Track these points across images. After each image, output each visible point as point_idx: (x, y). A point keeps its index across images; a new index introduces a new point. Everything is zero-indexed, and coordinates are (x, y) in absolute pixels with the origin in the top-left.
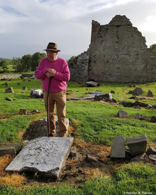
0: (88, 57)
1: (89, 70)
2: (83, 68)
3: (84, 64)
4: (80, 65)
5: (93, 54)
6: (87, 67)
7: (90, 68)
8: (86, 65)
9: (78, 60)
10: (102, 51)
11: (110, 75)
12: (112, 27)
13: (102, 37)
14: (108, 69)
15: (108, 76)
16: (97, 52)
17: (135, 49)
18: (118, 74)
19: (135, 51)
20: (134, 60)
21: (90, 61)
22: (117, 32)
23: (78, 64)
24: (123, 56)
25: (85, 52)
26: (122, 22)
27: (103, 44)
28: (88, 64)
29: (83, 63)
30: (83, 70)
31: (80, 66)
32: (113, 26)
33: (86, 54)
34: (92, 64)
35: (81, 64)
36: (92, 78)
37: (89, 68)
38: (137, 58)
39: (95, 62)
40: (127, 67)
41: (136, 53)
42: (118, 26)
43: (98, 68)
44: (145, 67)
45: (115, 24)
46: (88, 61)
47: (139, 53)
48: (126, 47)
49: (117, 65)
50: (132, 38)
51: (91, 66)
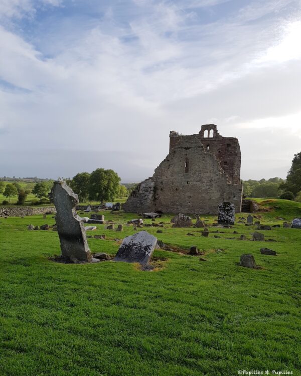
0: (152, 184)
2: (146, 197)
5: (160, 181)
6: (151, 195)
8: (150, 193)
9: (141, 188)
12: (180, 149)
14: (177, 198)
16: (164, 178)
20: (207, 187)
22: (186, 155)
23: (141, 192)
25: (150, 178)
26: (192, 143)
29: (147, 191)
32: (182, 148)
33: (151, 180)
34: (159, 192)
35: (144, 192)
36: (159, 209)
37: (154, 196)
39: (162, 190)
40: (200, 196)
42: (187, 149)
45: (183, 146)
47: (213, 179)
48: (197, 173)
49: (188, 194)
51: (158, 195)
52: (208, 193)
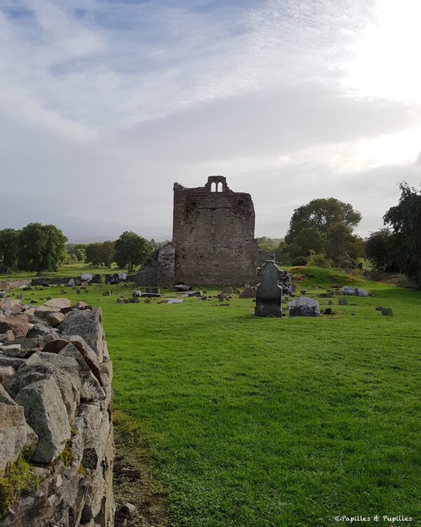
0: (173, 251)
1: (176, 268)
2: (167, 266)
3: (169, 261)
4: (163, 262)
5: (181, 247)
6: (173, 265)
7: (178, 266)
8: (171, 262)
9: (160, 255)
10: (193, 242)
13: (191, 223)
14: (202, 267)
15: (204, 277)
16: (186, 244)
18: (217, 274)
19: (238, 243)
20: (237, 254)
21: (176, 256)
22: (212, 216)
23: (159, 260)
24: (222, 249)
25: (168, 243)
26: (219, 203)
27: (194, 232)
28: (174, 260)
29: (168, 259)
30: (167, 269)
31: (164, 264)
33: (170, 246)
34: (180, 260)
35: (164, 260)
36: (181, 281)
38: (241, 252)
39: (183, 257)
41: (239, 245)
42: (213, 209)
44: (252, 263)
45: (208, 207)
46: (173, 256)
48: (225, 238)
49: (215, 262)
50: (232, 225)
51: (178, 263)
52: (237, 260)
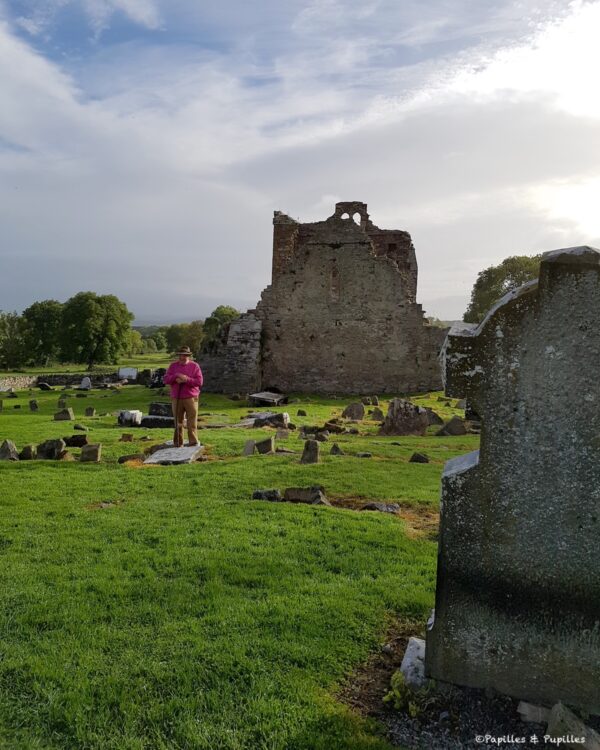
0: (257, 326)
1: (263, 360)
2: (244, 355)
3: (249, 344)
6: (255, 352)
8: (252, 346)
10: (297, 310)
11: (322, 373)
12: (320, 247)
13: (294, 272)
15: (316, 378)
16: (283, 312)
17: (382, 306)
20: (381, 333)
21: (264, 336)
22: (334, 260)
23: (230, 343)
24: (353, 323)
25: (250, 312)
26: (346, 234)
27: (299, 290)
28: (258, 344)
29: (246, 342)
30: (244, 361)
31: (237, 351)
32: (323, 244)
34: (272, 343)
35: (238, 343)
36: (272, 383)
37: (261, 354)
39: (278, 338)
41: (386, 315)
42: (336, 246)
43: (288, 356)
44: (411, 351)
47: (394, 316)
48: (359, 301)
49: (338, 348)
51: (268, 350)
52: (382, 345)
